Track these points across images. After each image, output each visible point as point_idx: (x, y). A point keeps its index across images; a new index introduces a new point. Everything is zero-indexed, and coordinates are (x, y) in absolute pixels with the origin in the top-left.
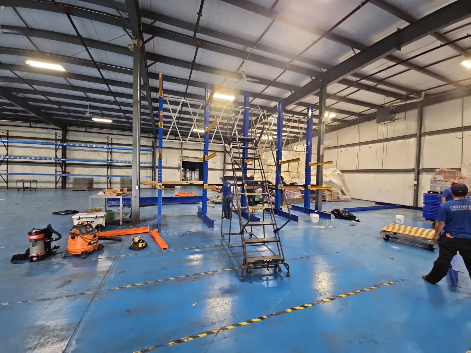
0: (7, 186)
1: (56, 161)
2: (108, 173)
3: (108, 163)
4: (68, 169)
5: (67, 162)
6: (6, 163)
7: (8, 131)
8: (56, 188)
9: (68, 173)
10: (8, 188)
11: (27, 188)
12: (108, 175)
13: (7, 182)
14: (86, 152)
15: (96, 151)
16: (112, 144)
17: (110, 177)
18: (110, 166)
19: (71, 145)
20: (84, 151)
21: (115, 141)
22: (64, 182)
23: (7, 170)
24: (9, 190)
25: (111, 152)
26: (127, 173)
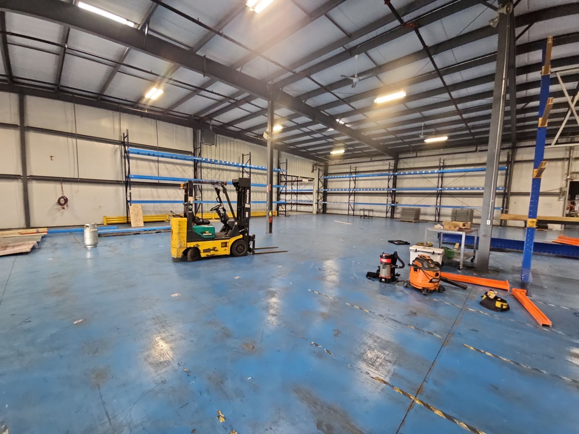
0: (354, 214)
1: (388, 191)
2: (437, 203)
3: (438, 190)
4: (398, 199)
5: (396, 192)
6: (354, 195)
7: (356, 168)
8: (386, 217)
9: (397, 203)
10: (354, 215)
11: (366, 216)
12: (436, 205)
13: (354, 211)
14: (414, 180)
15: (425, 178)
16: (444, 167)
17: (438, 208)
18: (440, 195)
19: (402, 173)
20: (413, 178)
21: (448, 163)
22: (392, 212)
23: (354, 201)
24: (354, 217)
25: (442, 177)
26: (461, 203)
